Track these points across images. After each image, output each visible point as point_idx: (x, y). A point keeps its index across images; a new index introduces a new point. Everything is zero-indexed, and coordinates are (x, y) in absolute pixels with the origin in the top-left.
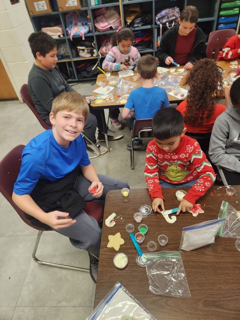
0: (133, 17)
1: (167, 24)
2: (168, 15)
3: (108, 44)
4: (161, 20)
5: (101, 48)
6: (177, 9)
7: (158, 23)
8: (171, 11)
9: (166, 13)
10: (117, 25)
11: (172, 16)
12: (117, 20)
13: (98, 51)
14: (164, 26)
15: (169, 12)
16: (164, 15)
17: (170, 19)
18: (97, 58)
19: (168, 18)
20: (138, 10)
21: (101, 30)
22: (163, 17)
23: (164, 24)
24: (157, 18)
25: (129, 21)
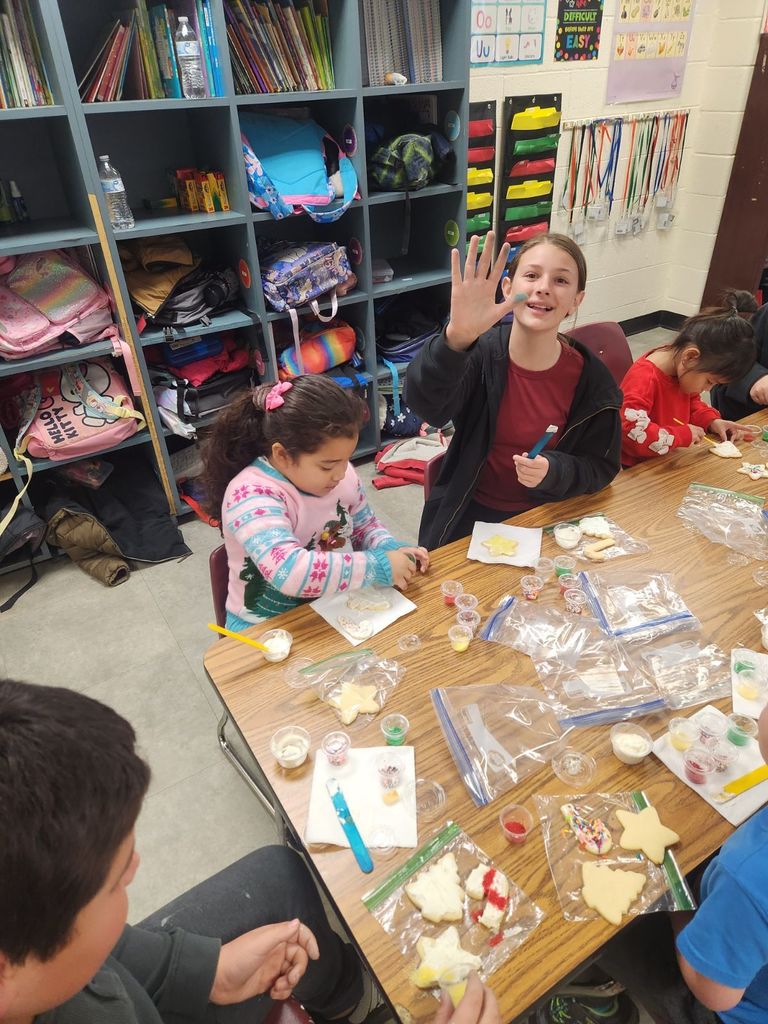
0: (165, 288)
1: (315, 304)
2: (314, 275)
3: (56, 406)
4: (290, 295)
5: (24, 430)
6: (340, 252)
7: (281, 304)
8: (323, 260)
9: (303, 267)
10: (96, 322)
11: (325, 275)
12: (89, 306)
13: (12, 446)
14: (304, 311)
15: (315, 264)
16: (299, 274)
17: (323, 287)
18: (9, 476)
19: (314, 285)
20: (184, 258)
21: (10, 353)
22: (296, 283)
23: (302, 306)
24: (272, 288)
25: (152, 306)
